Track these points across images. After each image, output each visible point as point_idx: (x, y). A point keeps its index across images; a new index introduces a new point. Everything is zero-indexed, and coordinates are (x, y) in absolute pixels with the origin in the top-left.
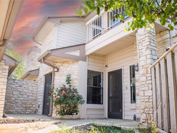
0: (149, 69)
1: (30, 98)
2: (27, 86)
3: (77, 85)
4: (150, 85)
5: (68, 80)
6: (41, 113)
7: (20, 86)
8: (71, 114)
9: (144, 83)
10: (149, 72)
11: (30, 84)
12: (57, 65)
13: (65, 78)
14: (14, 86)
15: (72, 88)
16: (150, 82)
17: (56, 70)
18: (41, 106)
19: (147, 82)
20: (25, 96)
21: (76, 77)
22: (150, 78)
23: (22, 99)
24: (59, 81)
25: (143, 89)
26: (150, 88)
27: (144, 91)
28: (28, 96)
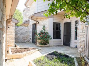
0: (84, 27)
1: (26, 35)
2: (24, 29)
3: (48, 30)
4: (84, 35)
5: (44, 28)
6: (31, 42)
7: (21, 29)
8: (46, 44)
9: (81, 33)
10: (84, 28)
11: (25, 28)
12: (38, 20)
13: (42, 27)
14: (18, 30)
15: (46, 32)
16: (84, 33)
17: (37, 23)
18: (31, 39)
19: (83, 33)
20: (24, 34)
21: (48, 26)
22: (84, 32)
23: (22, 35)
24: (39, 28)
25: (81, 36)
26: (84, 37)
27: (81, 37)
28: (25, 34)
